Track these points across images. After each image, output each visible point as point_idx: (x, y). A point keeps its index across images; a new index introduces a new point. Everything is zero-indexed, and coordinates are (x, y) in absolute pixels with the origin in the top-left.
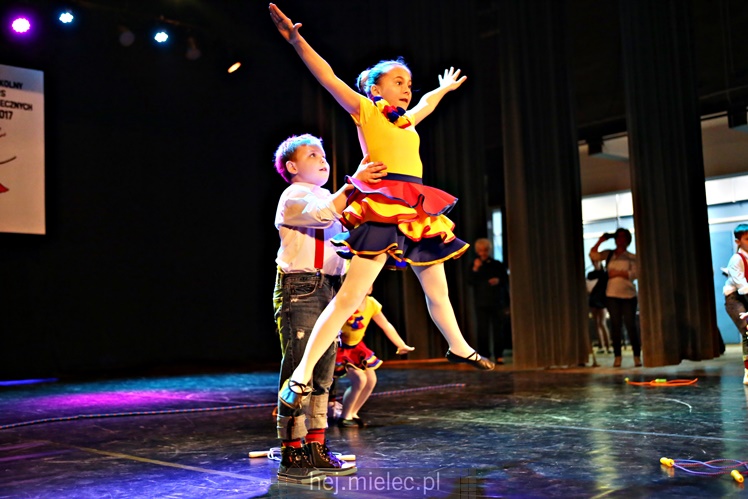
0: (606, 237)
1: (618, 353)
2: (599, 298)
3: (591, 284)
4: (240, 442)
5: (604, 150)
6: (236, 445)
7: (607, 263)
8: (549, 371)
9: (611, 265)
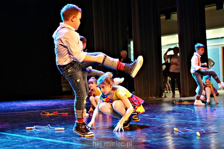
0: (170, 50)
1: (174, 93)
2: (167, 72)
3: (164, 67)
4: (25, 124)
5: (171, 18)
6: (23, 125)
7: (170, 60)
8: (148, 99)
9: (171, 60)
